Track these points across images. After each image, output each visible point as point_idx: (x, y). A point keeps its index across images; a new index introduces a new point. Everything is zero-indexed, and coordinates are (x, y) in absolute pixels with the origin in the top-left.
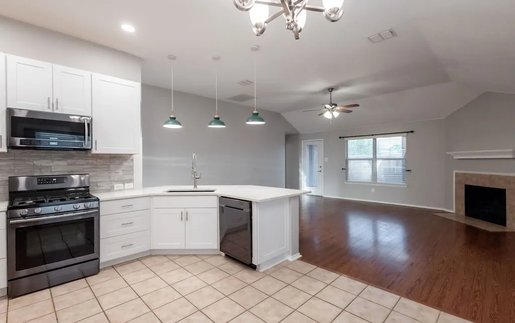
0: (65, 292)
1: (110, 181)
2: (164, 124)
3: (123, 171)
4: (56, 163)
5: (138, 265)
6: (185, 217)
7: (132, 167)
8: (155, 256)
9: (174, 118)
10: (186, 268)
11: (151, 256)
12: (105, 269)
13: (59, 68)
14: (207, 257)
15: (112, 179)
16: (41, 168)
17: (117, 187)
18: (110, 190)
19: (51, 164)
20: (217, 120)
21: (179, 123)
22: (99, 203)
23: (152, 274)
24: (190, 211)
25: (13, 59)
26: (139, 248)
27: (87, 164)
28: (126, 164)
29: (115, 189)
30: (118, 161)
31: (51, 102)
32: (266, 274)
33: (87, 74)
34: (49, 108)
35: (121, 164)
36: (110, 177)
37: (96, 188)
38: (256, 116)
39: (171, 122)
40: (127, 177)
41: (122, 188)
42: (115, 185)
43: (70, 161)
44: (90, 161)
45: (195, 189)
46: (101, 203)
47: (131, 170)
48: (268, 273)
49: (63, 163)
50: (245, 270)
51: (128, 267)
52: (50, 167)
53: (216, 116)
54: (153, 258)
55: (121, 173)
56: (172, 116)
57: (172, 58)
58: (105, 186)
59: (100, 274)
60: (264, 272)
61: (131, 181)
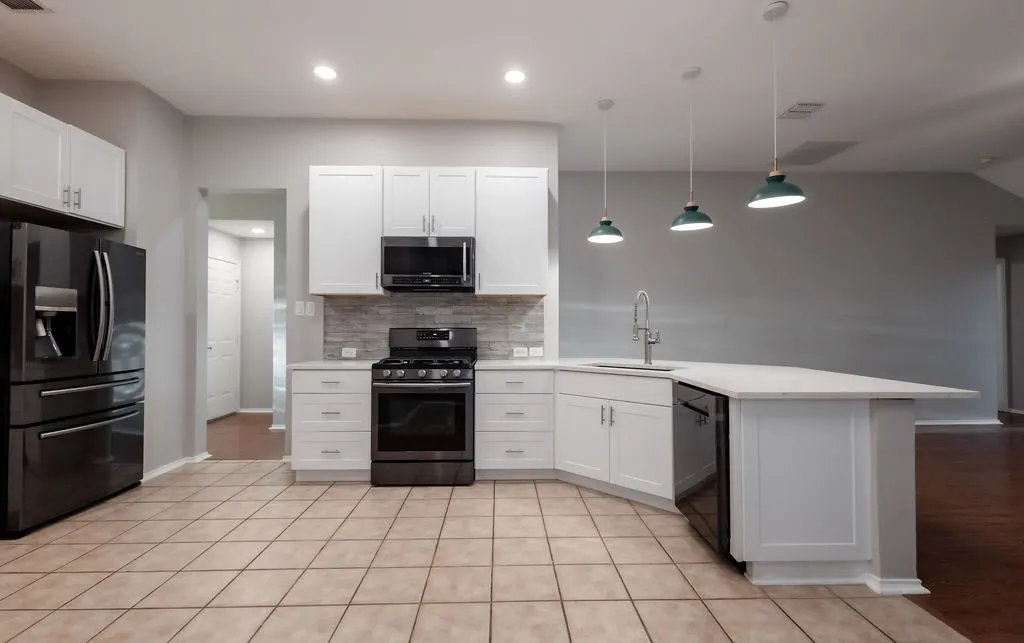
0: (421, 497)
1: (508, 342)
2: (590, 236)
3: (527, 325)
4: (440, 311)
5: (529, 489)
6: (608, 417)
7: (542, 318)
8: (562, 482)
9: (608, 223)
10: (596, 519)
11: (556, 481)
12: (483, 481)
13: (436, 170)
14: (648, 511)
15: (510, 339)
16: (424, 317)
17: (518, 352)
18: (507, 357)
19: (434, 312)
20: (693, 213)
21: (617, 232)
22: (474, 373)
23: (536, 510)
24: (618, 407)
25: (390, 170)
26: (533, 460)
27: (478, 313)
28: (532, 313)
29: (515, 355)
30: (518, 309)
31: (427, 220)
32: (765, 592)
33: (468, 171)
34: (424, 230)
35: (524, 313)
36: (507, 335)
37: (488, 352)
38: (779, 185)
39: (600, 231)
40: (533, 337)
41: (526, 355)
42: (515, 350)
43: (456, 308)
44: (480, 308)
45: (648, 366)
46: (476, 373)
47: (539, 325)
48: (772, 595)
49: (448, 311)
50: (714, 565)
51: (513, 488)
52: (432, 316)
53: (689, 204)
54: (559, 488)
55: (524, 329)
56: (604, 219)
57: (607, 105)
58: (499, 349)
59: (477, 487)
60: (762, 588)
61: (540, 343)
